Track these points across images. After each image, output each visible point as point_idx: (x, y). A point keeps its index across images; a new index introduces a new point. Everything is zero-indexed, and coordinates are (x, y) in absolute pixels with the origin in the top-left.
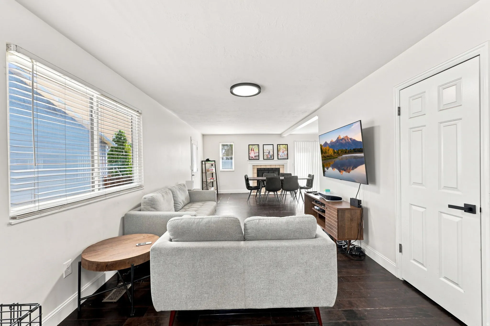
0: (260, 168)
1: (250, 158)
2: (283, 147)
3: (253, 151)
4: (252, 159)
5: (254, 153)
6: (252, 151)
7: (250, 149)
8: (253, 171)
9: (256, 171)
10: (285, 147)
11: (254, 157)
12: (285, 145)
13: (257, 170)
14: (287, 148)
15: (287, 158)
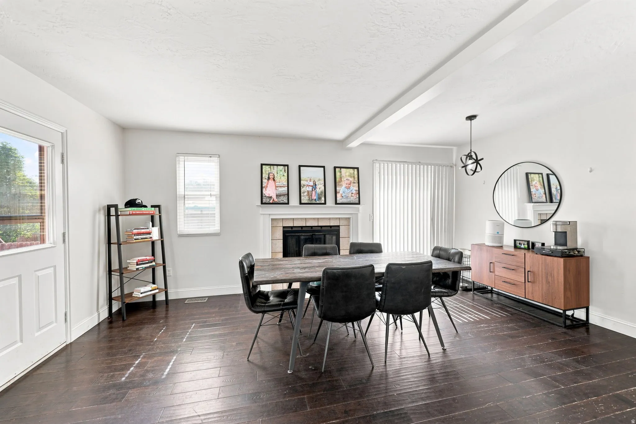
0: (292, 227)
1: (264, 201)
2: (347, 174)
3: (274, 180)
4: (271, 202)
5: (276, 187)
6: (271, 182)
7: (265, 176)
8: (273, 233)
9: (279, 234)
10: (352, 175)
11: (274, 197)
12: (354, 168)
13: (285, 233)
14: (356, 176)
15: (357, 202)
